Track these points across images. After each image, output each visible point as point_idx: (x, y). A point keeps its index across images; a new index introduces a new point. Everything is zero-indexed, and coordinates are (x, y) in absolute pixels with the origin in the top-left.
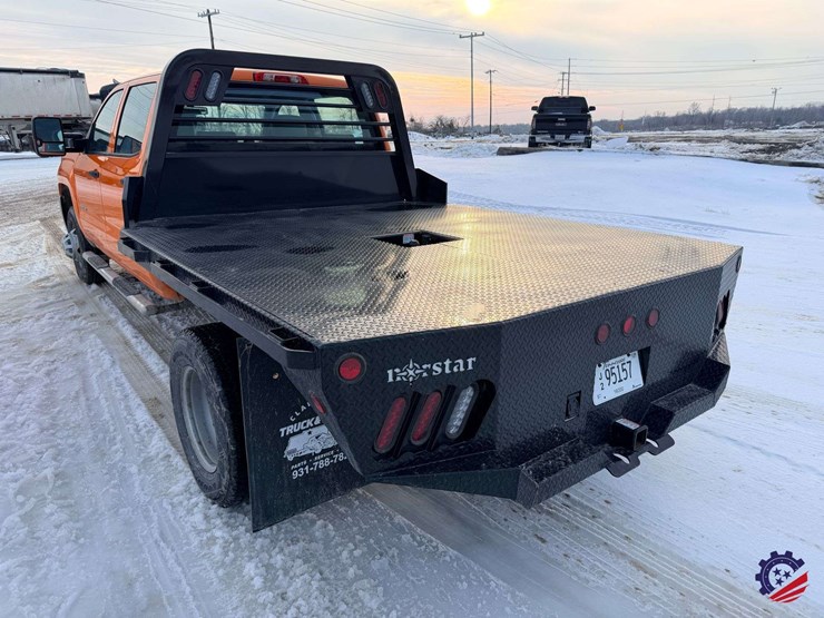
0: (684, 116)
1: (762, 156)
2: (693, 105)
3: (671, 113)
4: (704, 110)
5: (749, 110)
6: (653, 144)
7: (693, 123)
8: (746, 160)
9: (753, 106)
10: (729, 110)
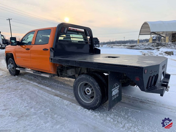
0: (108, 42)
1: (130, 48)
2: (110, 40)
3: (106, 42)
4: (112, 41)
5: (119, 41)
6: (112, 46)
7: (110, 43)
8: (128, 49)
9: (120, 40)
10: (116, 41)
